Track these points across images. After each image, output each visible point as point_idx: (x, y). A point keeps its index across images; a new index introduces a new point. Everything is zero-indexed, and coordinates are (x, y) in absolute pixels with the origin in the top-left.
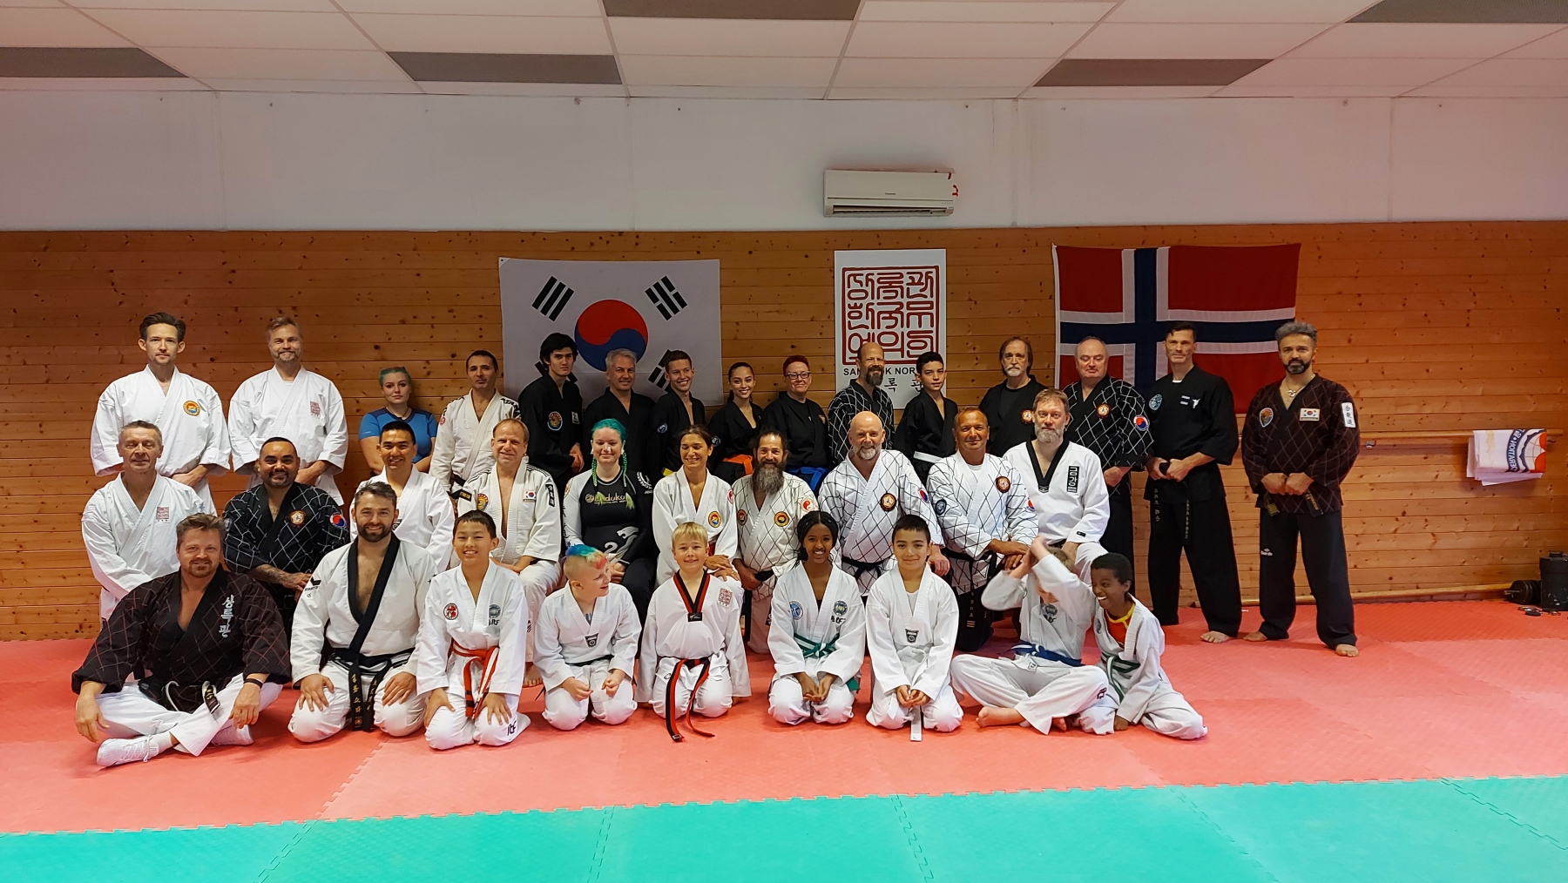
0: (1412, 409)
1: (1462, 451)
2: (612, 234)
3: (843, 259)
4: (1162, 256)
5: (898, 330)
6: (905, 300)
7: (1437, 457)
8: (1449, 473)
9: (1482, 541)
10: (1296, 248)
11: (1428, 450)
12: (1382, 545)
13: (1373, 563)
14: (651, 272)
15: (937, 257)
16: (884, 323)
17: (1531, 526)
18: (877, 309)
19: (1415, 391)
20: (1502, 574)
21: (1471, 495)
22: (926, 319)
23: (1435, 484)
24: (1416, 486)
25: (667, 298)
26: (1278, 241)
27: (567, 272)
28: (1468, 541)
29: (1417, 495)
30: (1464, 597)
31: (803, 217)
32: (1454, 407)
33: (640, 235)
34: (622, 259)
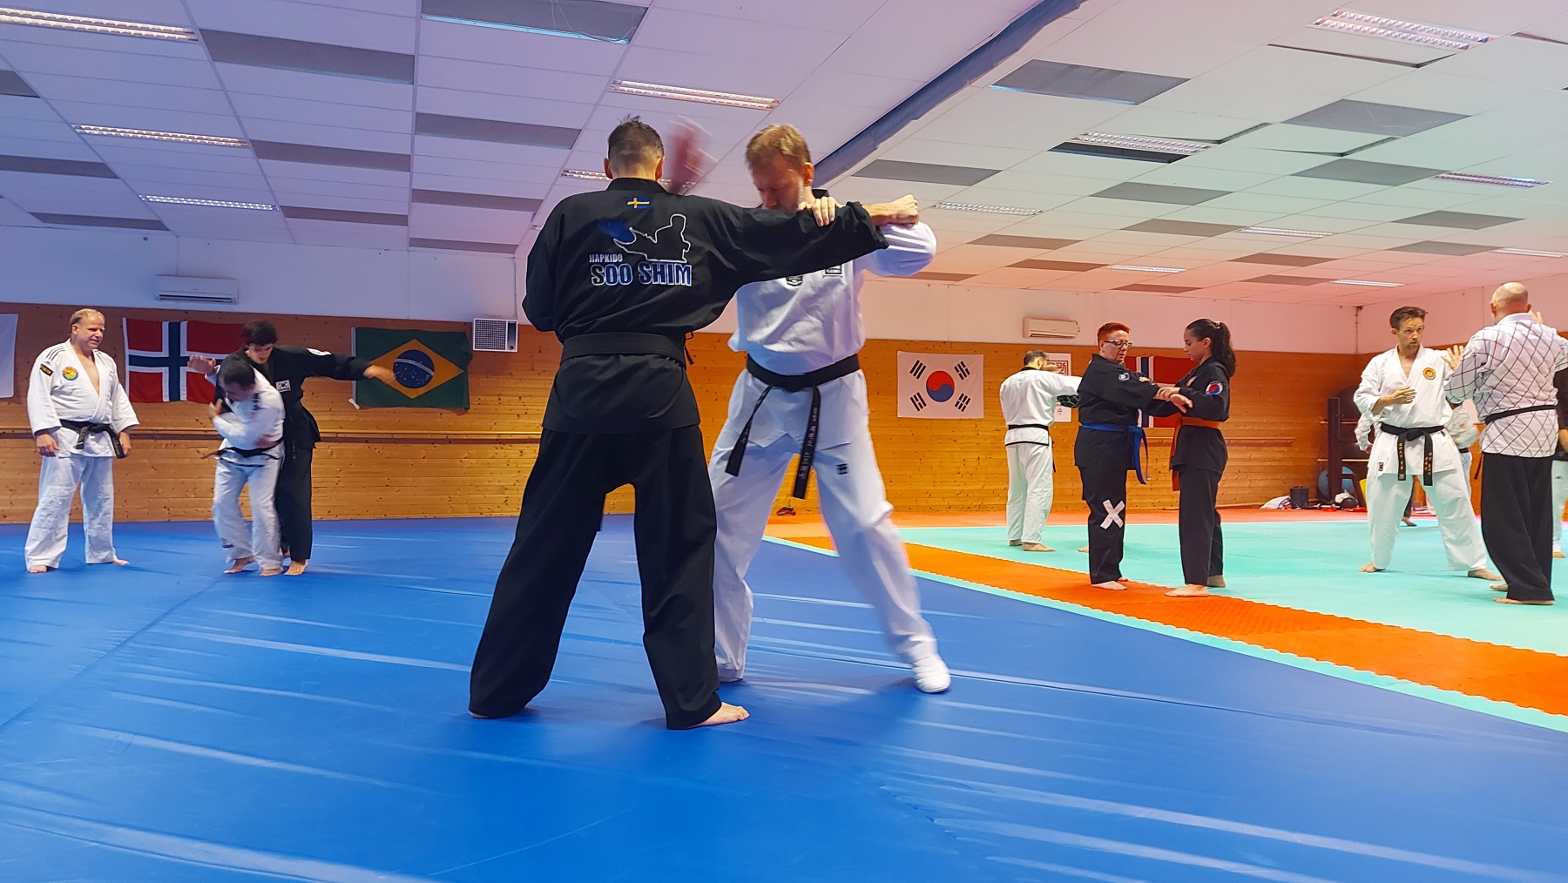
2: (942, 342)
4: (1151, 359)
7: (1250, 448)
12: (1232, 485)
13: (1229, 492)
14: (957, 359)
15: (1067, 357)
17: (1284, 477)
19: (1242, 420)
25: (963, 371)
27: (923, 358)
28: (1262, 484)
29: (1245, 464)
31: (1016, 338)
33: (952, 343)
34: (946, 353)
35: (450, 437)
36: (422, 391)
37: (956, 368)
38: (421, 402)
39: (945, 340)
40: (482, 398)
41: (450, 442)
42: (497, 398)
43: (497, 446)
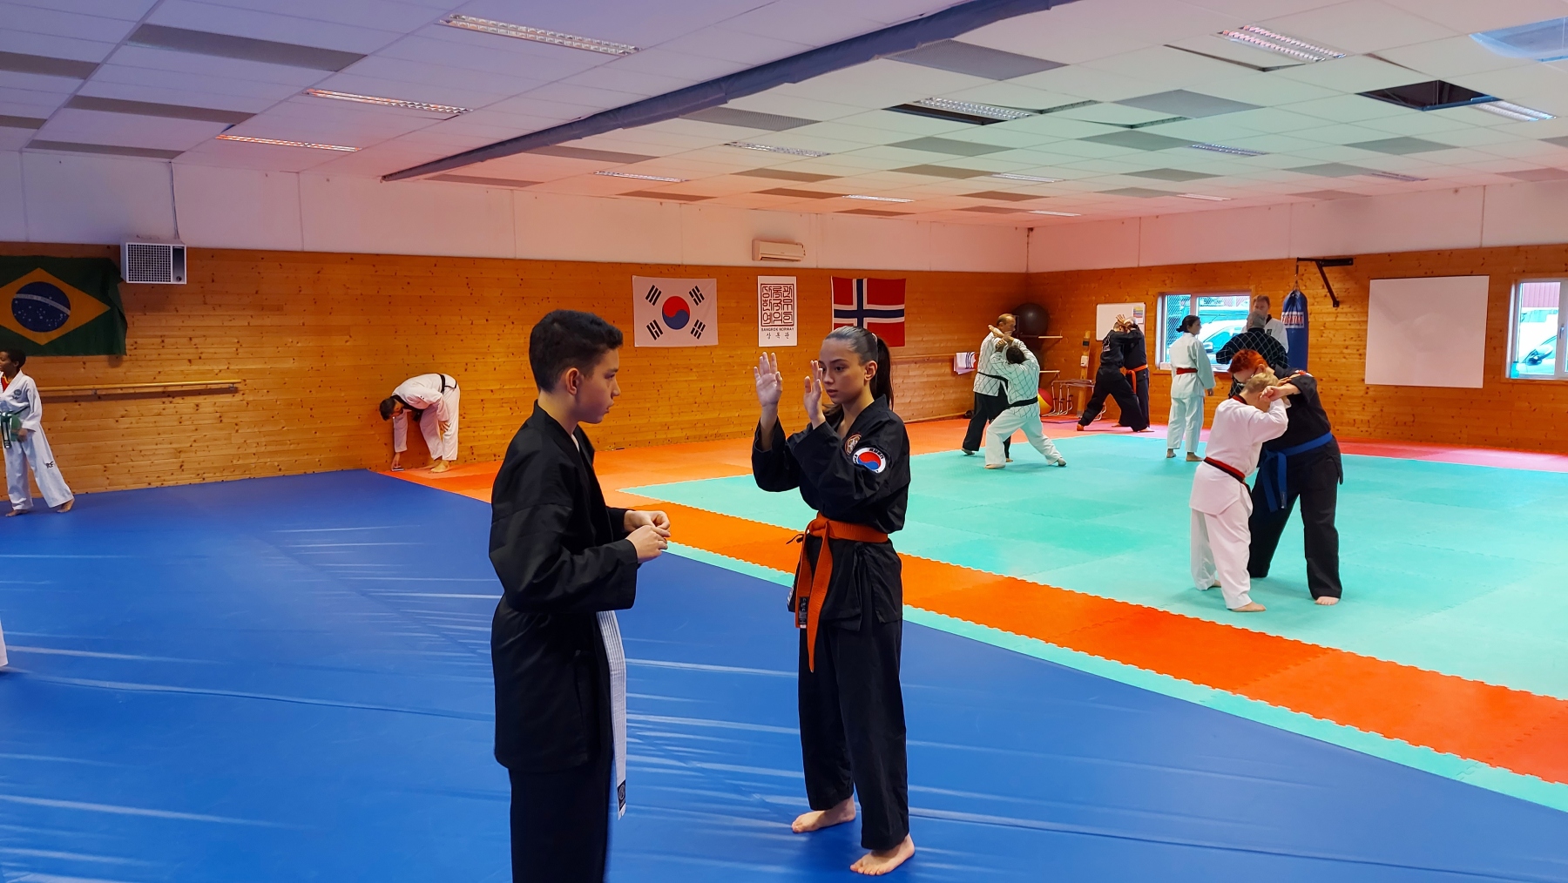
0: (938, 345)
1: (952, 361)
2: (676, 266)
3: (761, 279)
4: (865, 282)
5: (780, 311)
6: (783, 298)
8: (948, 370)
9: (958, 395)
10: (904, 281)
11: (943, 361)
14: (690, 283)
15: (793, 280)
16: (776, 308)
18: (773, 302)
20: (963, 409)
21: (954, 378)
22: (790, 306)
23: (944, 375)
24: (939, 375)
26: (901, 278)
27: (659, 283)
28: (953, 396)
30: (952, 418)
31: (746, 261)
32: (949, 344)
33: (686, 266)
34: (680, 277)
35: (99, 392)
36: (54, 335)
37: (690, 293)
38: (55, 349)
39: (679, 263)
40: (139, 341)
41: (100, 398)
42: (159, 340)
43: (164, 399)
